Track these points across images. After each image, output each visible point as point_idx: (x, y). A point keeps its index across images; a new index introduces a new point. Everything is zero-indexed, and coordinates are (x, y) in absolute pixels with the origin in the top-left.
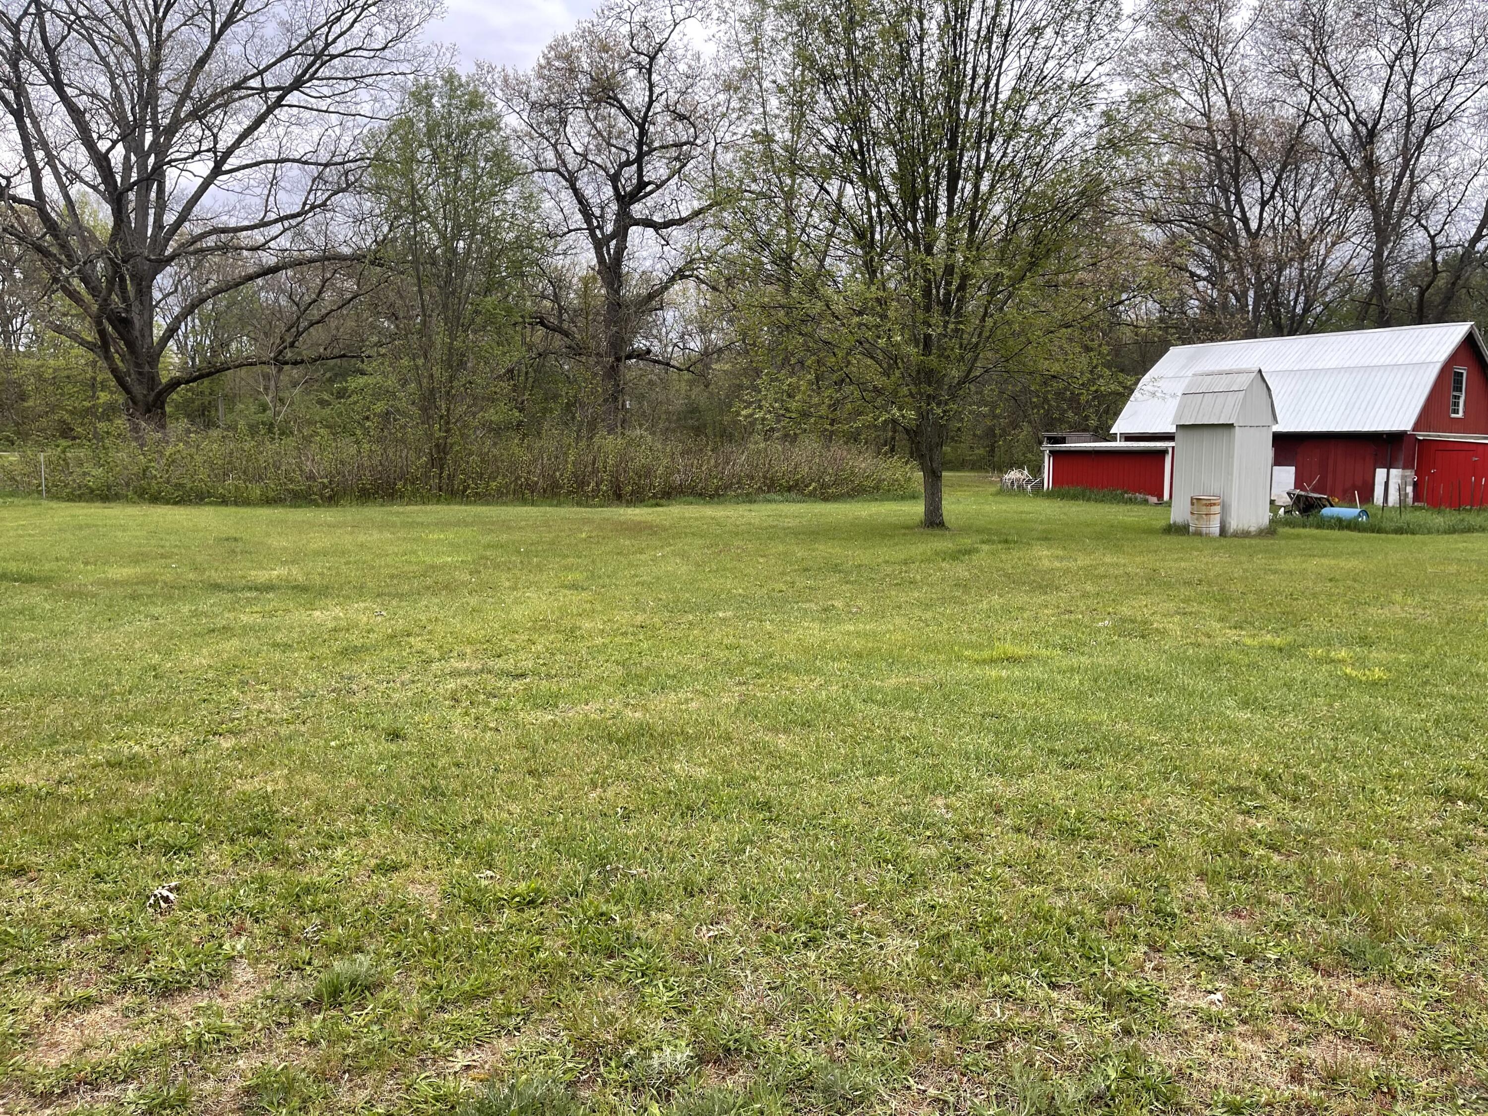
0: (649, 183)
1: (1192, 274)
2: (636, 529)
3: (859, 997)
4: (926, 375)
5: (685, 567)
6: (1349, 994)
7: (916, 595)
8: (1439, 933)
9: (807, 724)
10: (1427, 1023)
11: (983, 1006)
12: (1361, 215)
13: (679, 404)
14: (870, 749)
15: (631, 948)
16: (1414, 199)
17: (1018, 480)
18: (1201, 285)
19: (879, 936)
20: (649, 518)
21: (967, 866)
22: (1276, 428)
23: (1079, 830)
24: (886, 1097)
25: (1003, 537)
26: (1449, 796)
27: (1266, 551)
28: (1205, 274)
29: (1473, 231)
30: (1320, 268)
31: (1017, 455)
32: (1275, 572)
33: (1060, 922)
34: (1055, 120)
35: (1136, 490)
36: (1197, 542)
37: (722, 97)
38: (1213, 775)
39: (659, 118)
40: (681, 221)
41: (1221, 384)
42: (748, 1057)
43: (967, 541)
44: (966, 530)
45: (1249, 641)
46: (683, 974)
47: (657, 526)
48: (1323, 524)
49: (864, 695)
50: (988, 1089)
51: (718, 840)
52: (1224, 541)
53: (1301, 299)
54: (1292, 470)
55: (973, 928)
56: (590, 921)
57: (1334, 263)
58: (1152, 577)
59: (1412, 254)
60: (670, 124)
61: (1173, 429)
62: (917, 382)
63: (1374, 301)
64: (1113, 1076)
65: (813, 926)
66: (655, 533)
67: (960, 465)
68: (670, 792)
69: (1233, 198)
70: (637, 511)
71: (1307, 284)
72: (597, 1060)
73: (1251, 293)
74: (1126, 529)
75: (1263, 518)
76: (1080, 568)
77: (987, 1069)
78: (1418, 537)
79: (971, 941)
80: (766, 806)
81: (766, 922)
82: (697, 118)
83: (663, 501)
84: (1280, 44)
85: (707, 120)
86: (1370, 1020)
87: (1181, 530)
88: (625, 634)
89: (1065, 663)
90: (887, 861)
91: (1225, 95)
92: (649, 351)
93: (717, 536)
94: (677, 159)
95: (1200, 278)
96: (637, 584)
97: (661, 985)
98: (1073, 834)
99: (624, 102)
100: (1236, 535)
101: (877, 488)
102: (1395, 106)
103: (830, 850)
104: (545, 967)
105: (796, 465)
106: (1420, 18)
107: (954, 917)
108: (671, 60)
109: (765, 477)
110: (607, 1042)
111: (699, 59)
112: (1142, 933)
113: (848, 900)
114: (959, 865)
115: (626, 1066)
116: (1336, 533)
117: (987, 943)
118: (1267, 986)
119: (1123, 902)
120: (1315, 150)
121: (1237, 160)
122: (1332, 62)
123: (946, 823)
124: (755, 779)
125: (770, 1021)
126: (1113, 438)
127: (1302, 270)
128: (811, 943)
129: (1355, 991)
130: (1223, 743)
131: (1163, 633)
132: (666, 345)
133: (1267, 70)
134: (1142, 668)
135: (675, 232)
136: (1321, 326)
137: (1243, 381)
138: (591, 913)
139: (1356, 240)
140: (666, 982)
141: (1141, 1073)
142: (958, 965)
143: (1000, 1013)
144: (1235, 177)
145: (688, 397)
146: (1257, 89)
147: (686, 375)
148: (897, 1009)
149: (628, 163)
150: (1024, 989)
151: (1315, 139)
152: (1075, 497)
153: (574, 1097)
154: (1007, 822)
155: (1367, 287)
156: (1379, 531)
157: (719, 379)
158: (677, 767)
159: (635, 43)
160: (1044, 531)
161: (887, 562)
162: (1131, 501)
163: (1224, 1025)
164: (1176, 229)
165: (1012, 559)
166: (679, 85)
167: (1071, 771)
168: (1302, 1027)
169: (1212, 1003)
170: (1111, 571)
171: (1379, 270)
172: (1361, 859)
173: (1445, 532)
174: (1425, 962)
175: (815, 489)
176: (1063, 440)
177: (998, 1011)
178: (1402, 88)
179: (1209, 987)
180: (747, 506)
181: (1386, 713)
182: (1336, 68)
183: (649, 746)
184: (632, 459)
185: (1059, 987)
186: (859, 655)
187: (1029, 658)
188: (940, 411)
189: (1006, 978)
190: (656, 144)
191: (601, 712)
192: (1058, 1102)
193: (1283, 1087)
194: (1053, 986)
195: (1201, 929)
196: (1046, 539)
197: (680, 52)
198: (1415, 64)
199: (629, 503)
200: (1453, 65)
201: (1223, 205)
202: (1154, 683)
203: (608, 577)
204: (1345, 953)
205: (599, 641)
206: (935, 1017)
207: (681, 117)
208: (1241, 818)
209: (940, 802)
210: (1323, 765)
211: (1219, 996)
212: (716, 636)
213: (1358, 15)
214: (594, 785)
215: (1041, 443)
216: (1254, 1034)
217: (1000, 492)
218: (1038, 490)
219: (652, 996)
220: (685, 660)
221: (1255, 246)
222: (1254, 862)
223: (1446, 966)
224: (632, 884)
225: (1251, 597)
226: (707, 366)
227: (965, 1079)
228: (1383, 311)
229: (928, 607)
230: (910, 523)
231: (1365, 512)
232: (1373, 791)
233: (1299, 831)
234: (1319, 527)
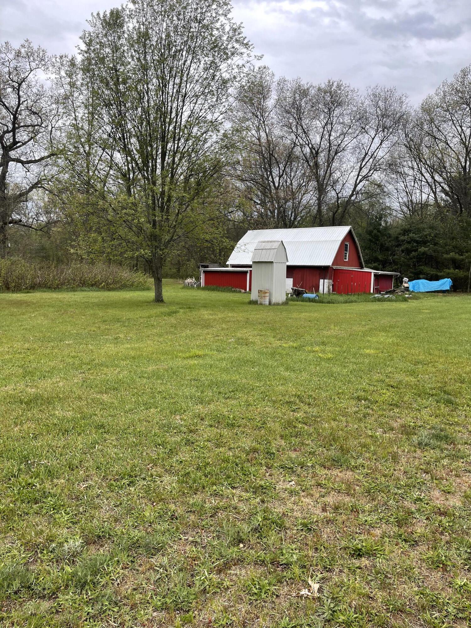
0: (19, 142)
1: (255, 202)
2: (18, 304)
3: (155, 504)
4: (154, 237)
5: (46, 321)
6: (337, 475)
7: (155, 331)
8: (363, 450)
9: (115, 389)
10: (365, 483)
11: (207, 500)
12: (313, 184)
13: (36, 245)
14: (145, 398)
15: (46, 498)
16: (331, 179)
17: (191, 282)
18: (258, 206)
19: (160, 477)
20: (25, 298)
21: (193, 443)
22: (288, 264)
23: (234, 423)
24: (172, 545)
25: (188, 306)
26: (359, 399)
27: (286, 311)
28: (259, 202)
29: (351, 192)
30: (300, 202)
31: (190, 273)
32: (290, 319)
33: (233, 462)
34: (205, 135)
35: (236, 287)
36: (261, 307)
37: (54, 106)
38: (280, 397)
39: (23, 112)
40: (35, 161)
41: (268, 246)
42: (109, 538)
43: (174, 308)
44: (172, 303)
45: (284, 345)
46: (73, 506)
47: (29, 302)
48: (304, 300)
49: (140, 375)
50: (213, 533)
51: (81, 443)
52: (271, 307)
53: (293, 214)
54: (292, 279)
55: (198, 468)
56: (23, 488)
57: (304, 202)
58: (247, 321)
59: (331, 200)
60: (28, 116)
61: (251, 263)
62: (150, 240)
63: (318, 216)
64: (260, 520)
65: (131, 476)
66: (29, 305)
67: (166, 276)
68: (55, 424)
69: (269, 173)
70: (18, 295)
71: (295, 208)
72: (36, 551)
73: (276, 211)
74: (235, 302)
75: (284, 298)
76: (220, 318)
77: (211, 526)
78: (335, 305)
79: (199, 474)
80: (102, 426)
81: (110, 477)
82: (42, 114)
83: (31, 291)
84: (285, 114)
85: (47, 116)
86: (346, 483)
87: (254, 303)
88: (19, 353)
89: (219, 357)
90: (159, 445)
91: (266, 132)
92: (21, 221)
93: (60, 306)
94: (32, 132)
95: (258, 204)
96: (23, 329)
97: (63, 513)
98: (233, 425)
99: (6, 103)
100: (274, 305)
101: (132, 285)
102: (325, 144)
103: (134, 443)
104: (4, 512)
105: (95, 274)
106: (334, 111)
107: (190, 465)
108: (29, 86)
109: (80, 280)
110: (41, 543)
111: (43, 87)
112: (263, 462)
113: (145, 463)
114: (189, 443)
115: (51, 552)
116: (308, 304)
117: (205, 474)
118: (310, 476)
119: (255, 450)
120: (297, 157)
121: (270, 159)
122: (303, 124)
123: (182, 425)
124: (96, 415)
125: (116, 520)
126: (227, 266)
127: (293, 203)
128: (131, 484)
129: (339, 474)
130: (282, 384)
131: (254, 343)
132: (29, 219)
133: (280, 124)
134: (248, 358)
135: (33, 166)
136: (299, 226)
137: (276, 245)
138: (23, 484)
139: (311, 193)
140: (66, 510)
141: (271, 517)
142: (195, 485)
143: (214, 502)
144: (270, 165)
145: (40, 243)
146: (277, 132)
147: (39, 233)
148: (172, 507)
149: (8, 132)
150: (222, 491)
151: (297, 153)
152: (213, 290)
153: (28, 570)
154: (206, 423)
155: (315, 211)
156: (322, 302)
157: (56, 235)
158: (57, 412)
159: (11, 76)
160: (204, 303)
161: (140, 317)
162: (235, 291)
163: (297, 493)
164: (249, 184)
165: (193, 315)
166: (33, 98)
167: (228, 400)
168: (323, 490)
169: (292, 486)
170: (232, 319)
171: (319, 205)
172: (334, 424)
173: (344, 303)
174: (360, 461)
175: (104, 285)
176: (207, 267)
177: (213, 501)
178: (327, 137)
179: (290, 479)
180: (73, 293)
181: (334, 369)
182: (305, 126)
183: (41, 404)
184: (14, 271)
185: (235, 488)
186: (134, 358)
187: (205, 355)
188: (161, 253)
189: (214, 487)
190: (22, 124)
191: (14, 390)
192: (241, 534)
193: (320, 514)
194: (233, 488)
195: (284, 457)
196: (205, 307)
197: (33, 83)
198: (332, 128)
199: (13, 292)
200: (344, 129)
201: (266, 176)
202: (253, 363)
203: (8, 326)
204: (334, 460)
205: (7, 357)
206: (188, 507)
207: (35, 113)
208: (292, 413)
209: (178, 417)
210: (317, 391)
211: (293, 483)
212: (66, 352)
213: (313, 107)
214: (16, 424)
215: (199, 268)
216: (308, 495)
217: (184, 288)
218: (199, 287)
219: (59, 518)
220: (52, 364)
221: (277, 193)
222: (299, 430)
223: (367, 461)
224: (43, 468)
225: (283, 328)
226: (49, 229)
227: (203, 531)
228: (321, 221)
229: (161, 336)
230: (148, 300)
231: (317, 295)
232: (334, 399)
233: (312, 416)
234: (302, 301)
